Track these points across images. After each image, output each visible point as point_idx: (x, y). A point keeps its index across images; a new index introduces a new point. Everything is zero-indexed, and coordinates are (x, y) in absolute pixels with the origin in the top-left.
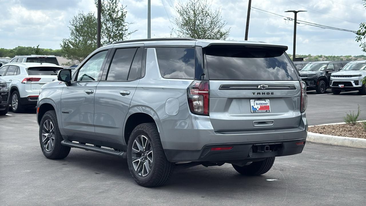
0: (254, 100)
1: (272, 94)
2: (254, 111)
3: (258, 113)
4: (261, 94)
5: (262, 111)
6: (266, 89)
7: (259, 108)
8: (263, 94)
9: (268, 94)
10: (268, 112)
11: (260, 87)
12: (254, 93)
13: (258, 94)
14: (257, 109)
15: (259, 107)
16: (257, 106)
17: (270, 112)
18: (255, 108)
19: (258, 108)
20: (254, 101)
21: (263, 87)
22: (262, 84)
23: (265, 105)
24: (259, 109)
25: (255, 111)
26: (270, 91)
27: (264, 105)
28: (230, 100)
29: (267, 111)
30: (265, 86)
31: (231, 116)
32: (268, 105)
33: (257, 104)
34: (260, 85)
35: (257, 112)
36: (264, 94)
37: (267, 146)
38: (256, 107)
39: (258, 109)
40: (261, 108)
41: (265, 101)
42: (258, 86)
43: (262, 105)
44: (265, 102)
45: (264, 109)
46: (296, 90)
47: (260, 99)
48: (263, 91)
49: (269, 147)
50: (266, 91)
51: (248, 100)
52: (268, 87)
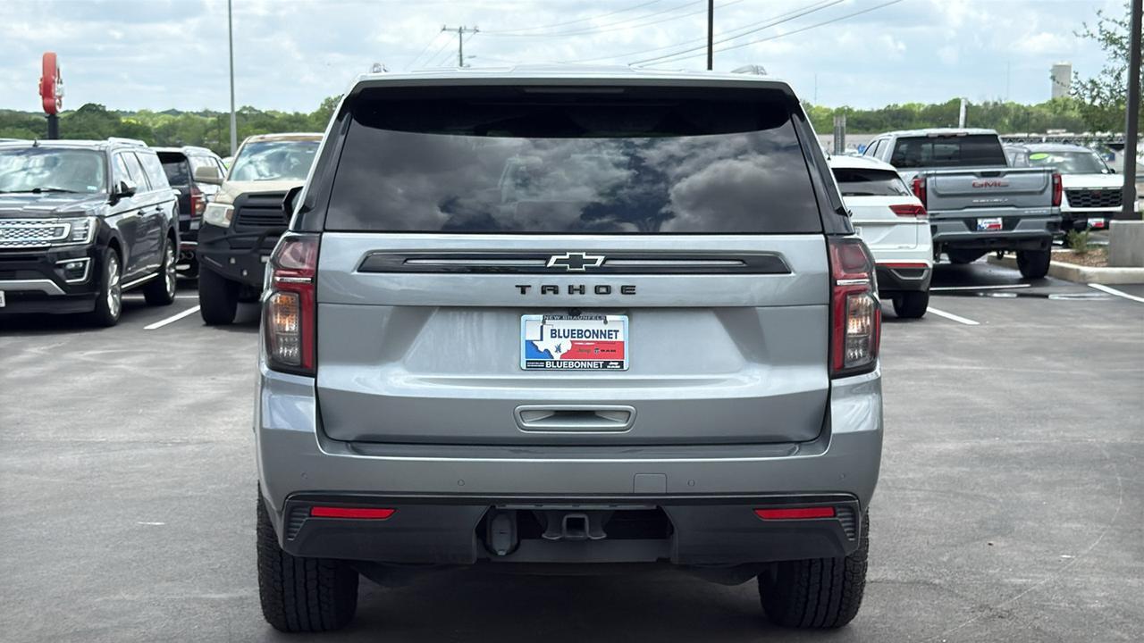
0: (539, 317)
1: (622, 292)
2: (532, 365)
3: (556, 370)
5: (582, 364)
6: (593, 271)
7: (564, 350)
9: (604, 290)
10: (617, 370)
11: (557, 261)
12: (523, 289)
13: (543, 292)
14: (553, 353)
15: (566, 345)
16: (557, 341)
17: (625, 368)
18: (541, 349)
19: (558, 349)
20: (544, 322)
21: (576, 261)
22: (570, 251)
23: (603, 339)
24: (563, 356)
25: (537, 360)
26: (616, 281)
27: (595, 339)
28: (415, 314)
29: (606, 363)
30: (585, 257)
31: (421, 379)
32: (620, 338)
33: (554, 334)
34: (563, 252)
35: (551, 369)
36: (582, 290)
37: (570, 516)
38: (548, 344)
39: (557, 357)
40: (577, 352)
41: (605, 322)
42: (547, 259)
43: (584, 339)
44: (604, 328)
45: (593, 357)
46: (792, 274)
47: (574, 312)
48: (576, 280)
49: (587, 521)
50: (592, 280)
51: (514, 316)
52: (604, 262)
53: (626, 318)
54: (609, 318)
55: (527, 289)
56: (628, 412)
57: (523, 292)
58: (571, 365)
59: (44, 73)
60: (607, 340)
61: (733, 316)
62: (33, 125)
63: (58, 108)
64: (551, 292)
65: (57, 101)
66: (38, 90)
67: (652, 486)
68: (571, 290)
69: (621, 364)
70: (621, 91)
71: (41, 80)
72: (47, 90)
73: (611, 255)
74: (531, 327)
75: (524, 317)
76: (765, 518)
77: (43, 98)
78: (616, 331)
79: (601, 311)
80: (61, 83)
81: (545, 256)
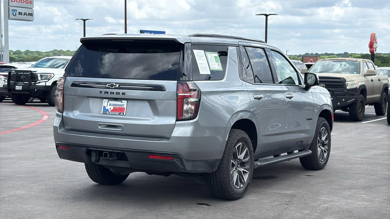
0: (107, 100)
1: (122, 94)
3: (109, 114)
4: (109, 93)
5: (115, 113)
6: (115, 88)
7: (111, 109)
8: (111, 94)
9: (118, 93)
10: (122, 115)
11: (108, 85)
15: (112, 108)
16: (110, 107)
17: (124, 114)
18: (107, 109)
19: (110, 109)
20: (108, 102)
21: (112, 85)
23: (121, 107)
25: (105, 111)
26: (121, 91)
27: (119, 107)
29: (120, 113)
30: (114, 84)
32: (124, 107)
33: (110, 105)
34: (110, 83)
35: (108, 114)
36: (113, 93)
37: (105, 153)
38: (108, 107)
39: (110, 111)
40: (114, 110)
41: (122, 102)
43: (116, 106)
44: (121, 104)
45: (118, 111)
46: (166, 91)
47: (116, 99)
48: (112, 91)
49: (108, 154)
50: (115, 91)
51: (102, 100)
52: (119, 86)
53: (126, 101)
54: (123, 101)
55: (102, 92)
56: (122, 126)
57: (101, 93)
58: (113, 113)
59: (371, 40)
60: (122, 107)
61: (152, 102)
62: (379, 58)
63: (374, 51)
64: (106, 94)
65: (375, 49)
66: (368, 45)
67: (122, 146)
68: (111, 93)
69: (123, 113)
70: (133, 41)
71: (370, 42)
72: (371, 46)
73: (120, 84)
74: (105, 102)
75: (104, 100)
76: (151, 157)
77: (370, 48)
78: (124, 105)
79: (121, 99)
80: (377, 43)
81: (106, 84)
